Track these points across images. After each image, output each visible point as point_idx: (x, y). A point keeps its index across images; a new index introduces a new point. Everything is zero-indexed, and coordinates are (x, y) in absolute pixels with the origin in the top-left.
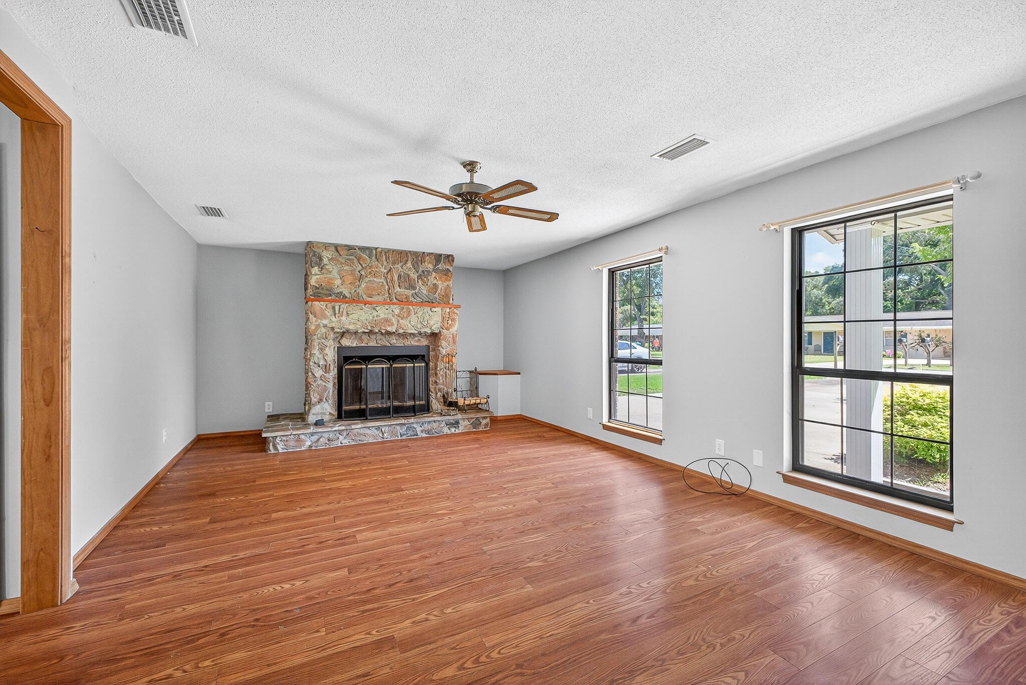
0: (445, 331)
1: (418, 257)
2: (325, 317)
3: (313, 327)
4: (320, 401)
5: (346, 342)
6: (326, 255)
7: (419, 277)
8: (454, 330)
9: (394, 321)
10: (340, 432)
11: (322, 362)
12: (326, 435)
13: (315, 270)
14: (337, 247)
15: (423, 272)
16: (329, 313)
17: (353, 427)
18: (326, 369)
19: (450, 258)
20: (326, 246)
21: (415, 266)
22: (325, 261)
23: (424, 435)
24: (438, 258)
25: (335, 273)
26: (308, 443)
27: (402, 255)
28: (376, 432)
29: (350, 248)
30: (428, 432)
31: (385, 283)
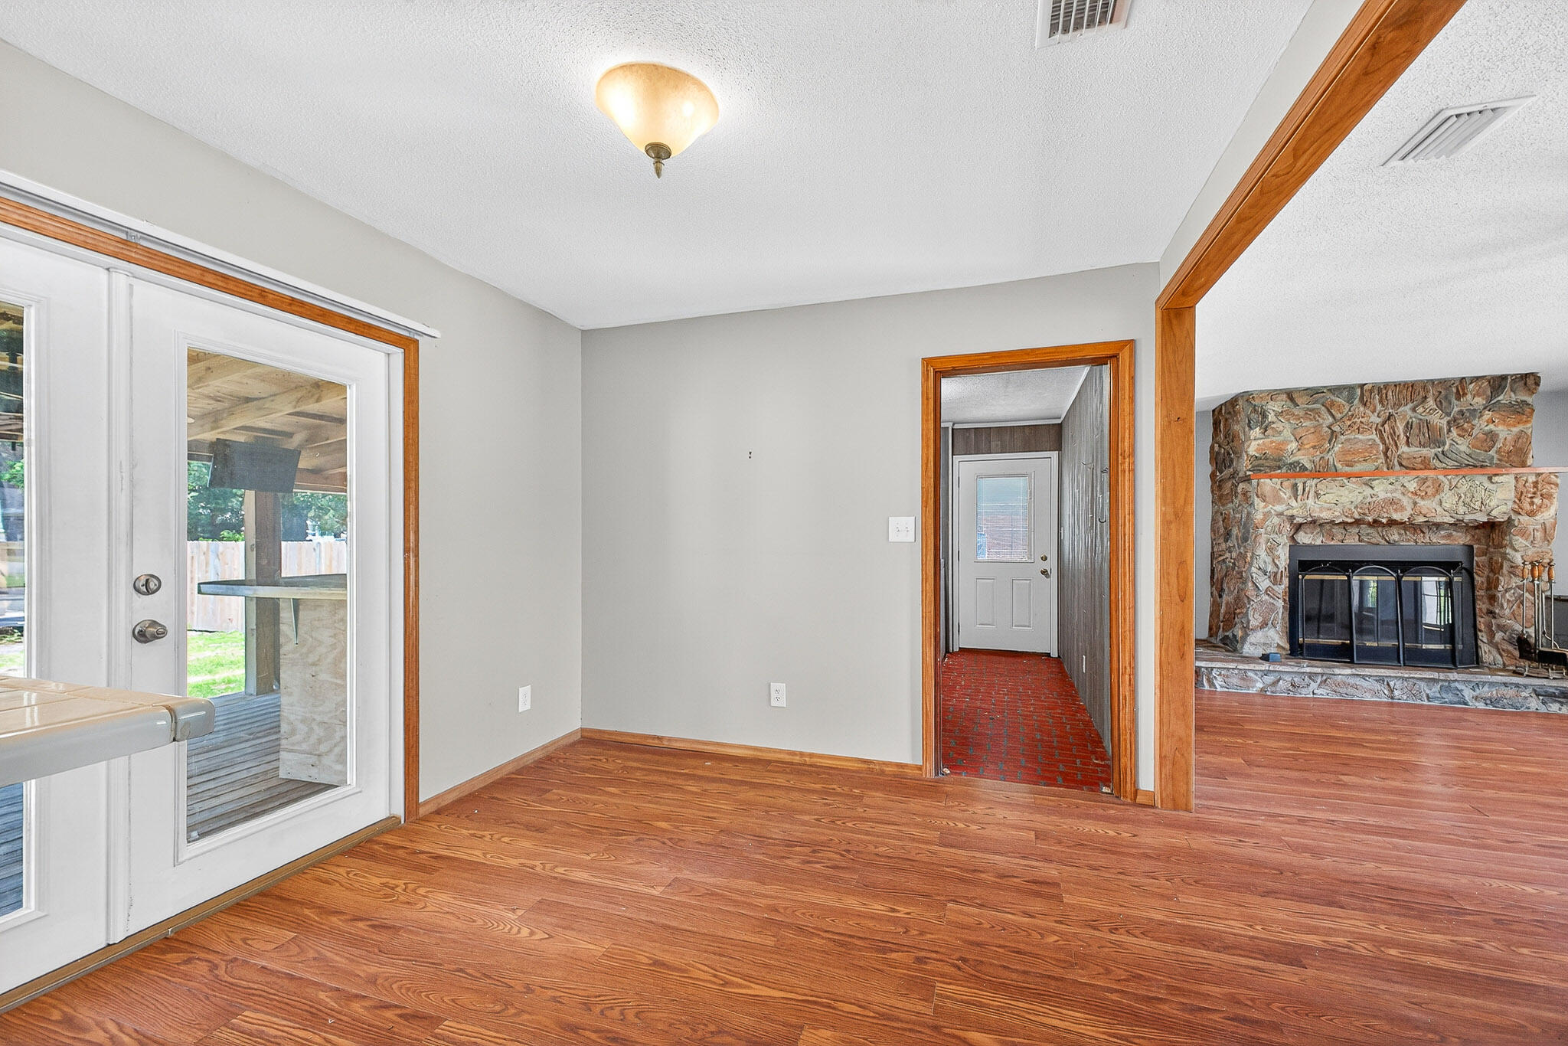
0: (1524, 519)
1: (1450, 390)
2: (1278, 500)
3: (1259, 517)
4: (1264, 625)
5: (1304, 538)
6: (1273, 407)
7: (1453, 422)
8: (1546, 516)
9: (1406, 501)
10: (1311, 676)
11: (1270, 568)
12: (1288, 678)
13: (1256, 432)
14: (1290, 395)
15: (1461, 413)
16: (1286, 494)
17: (1337, 671)
18: (1275, 579)
19: (1530, 381)
20: (1273, 394)
21: (1442, 404)
22: (1271, 417)
23: (1481, 706)
24: (1498, 383)
25: (1287, 433)
26: (1260, 685)
27: (1413, 391)
28: (1377, 686)
29: (1313, 392)
30: (1491, 701)
31: (1378, 441)
